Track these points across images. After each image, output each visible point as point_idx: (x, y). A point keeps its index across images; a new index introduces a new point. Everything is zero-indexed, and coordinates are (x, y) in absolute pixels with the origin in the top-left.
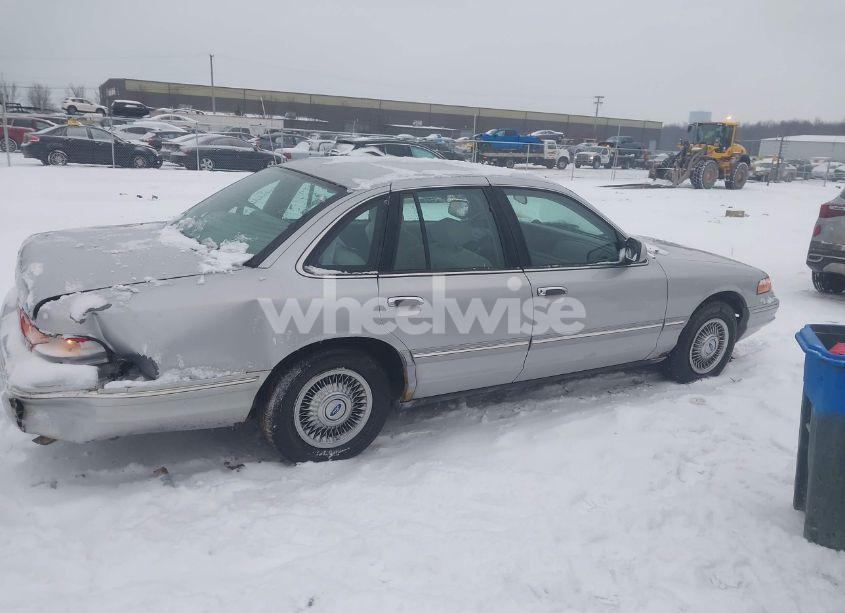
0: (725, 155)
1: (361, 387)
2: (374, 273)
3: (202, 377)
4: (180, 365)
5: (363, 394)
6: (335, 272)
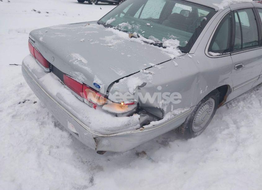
1: (212, 104)
2: (229, 53)
3: (178, 114)
4: (172, 110)
5: (211, 108)
6: (218, 54)
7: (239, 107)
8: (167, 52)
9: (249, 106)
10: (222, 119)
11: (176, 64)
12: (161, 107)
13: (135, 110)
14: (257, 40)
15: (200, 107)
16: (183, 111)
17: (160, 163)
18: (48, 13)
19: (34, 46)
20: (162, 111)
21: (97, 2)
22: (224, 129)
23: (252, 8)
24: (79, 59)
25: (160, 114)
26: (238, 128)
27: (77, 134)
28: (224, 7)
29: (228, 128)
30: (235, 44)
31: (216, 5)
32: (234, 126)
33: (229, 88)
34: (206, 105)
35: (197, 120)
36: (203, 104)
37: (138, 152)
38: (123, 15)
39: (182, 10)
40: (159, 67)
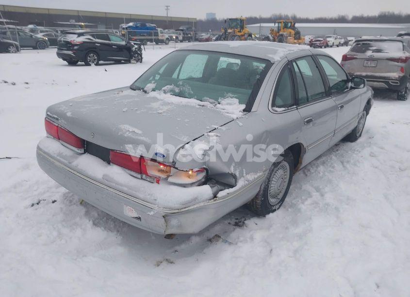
0: (242, 33)
1: (286, 169)
2: (295, 106)
3: (251, 180)
4: (244, 174)
5: (286, 173)
6: (284, 109)
7: (319, 173)
8: (228, 113)
9: (330, 171)
10: (301, 189)
11: (241, 124)
12: (233, 172)
13: (203, 180)
14: (324, 91)
15: (274, 173)
16: (256, 177)
17: (240, 244)
18: (27, 83)
19: (57, 125)
20: (234, 176)
21: (98, 62)
22: (306, 199)
23: (311, 56)
24: (131, 130)
25: (232, 181)
26: (322, 195)
27: (139, 218)
28: (281, 58)
29: (311, 196)
30: (300, 97)
31: (271, 56)
32: (318, 194)
33: (302, 146)
34: (279, 171)
35: (272, 189)
36: (276, 169)
37: (208, 238)
38: (159, 76)
39: (228, 64)
40: (224, 128)
